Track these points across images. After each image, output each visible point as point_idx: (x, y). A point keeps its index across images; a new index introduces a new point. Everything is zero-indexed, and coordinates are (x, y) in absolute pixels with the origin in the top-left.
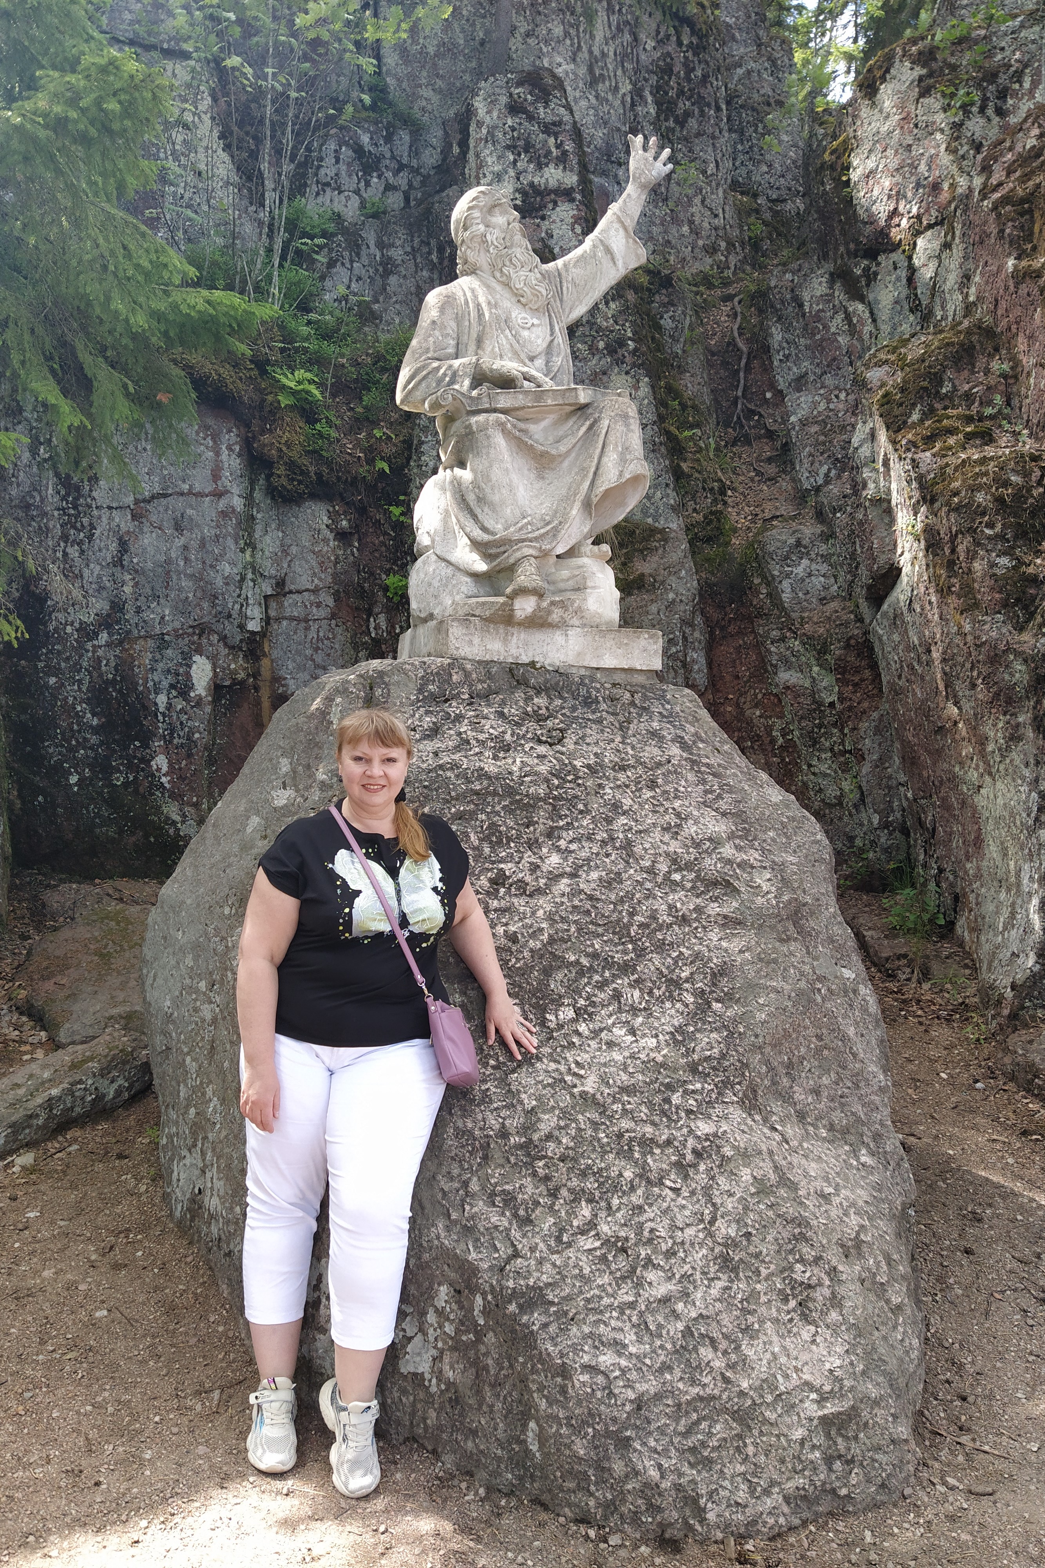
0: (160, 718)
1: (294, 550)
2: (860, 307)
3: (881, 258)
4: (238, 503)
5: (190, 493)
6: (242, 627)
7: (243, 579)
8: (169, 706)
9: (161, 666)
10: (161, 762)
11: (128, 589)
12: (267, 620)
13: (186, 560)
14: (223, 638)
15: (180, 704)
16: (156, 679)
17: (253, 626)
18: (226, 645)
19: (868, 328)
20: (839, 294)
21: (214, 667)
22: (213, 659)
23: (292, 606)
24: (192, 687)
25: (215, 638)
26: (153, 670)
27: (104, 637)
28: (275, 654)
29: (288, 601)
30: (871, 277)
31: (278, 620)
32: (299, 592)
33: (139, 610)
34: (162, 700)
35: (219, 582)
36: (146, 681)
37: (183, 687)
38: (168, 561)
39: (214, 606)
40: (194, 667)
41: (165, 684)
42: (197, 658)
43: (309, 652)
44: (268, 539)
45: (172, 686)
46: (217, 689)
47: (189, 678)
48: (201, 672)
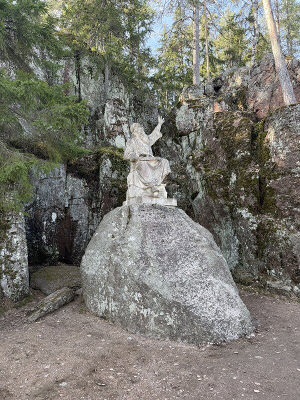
0: (44, 227)
1: (75, 190)
2: (179, 146)
3: (183, 137)
4: (64, 180)
6: (64, 206)
7: (65, 196)
8: (47, 224)
9: (45, 215)
10: (44, 237)
11: (38, 198)
12: (69, 205)
13: (52, 192)
14: (59, 209)
15: (49, 224)
16: (44, 218)
17: (67, 206)
18: (60, 210)
19: (181, 150)
20: (174, 143)
21: (57, 215)
22: (57, 213)
23: (75, 201)
24: (52, 220)
25: (57, 209)
26: (43, 216)
27: (32, 209)
28: (70, 212)
30: (181, 141)
31: (71, 204)
32: (76, 198)
33: (40, 203)
34: (45, 223)
35: (59, 196)
36: (41, 218)
37: (50, 219)
38: (48, 192)
39: (58, 202)
41: (46, 219)
42: (53, 213)
43: (78, 211)
44: (70, 187)
45: (47, 220)
46: (57, 219)
47: (51, 217)
48: (54, 216)
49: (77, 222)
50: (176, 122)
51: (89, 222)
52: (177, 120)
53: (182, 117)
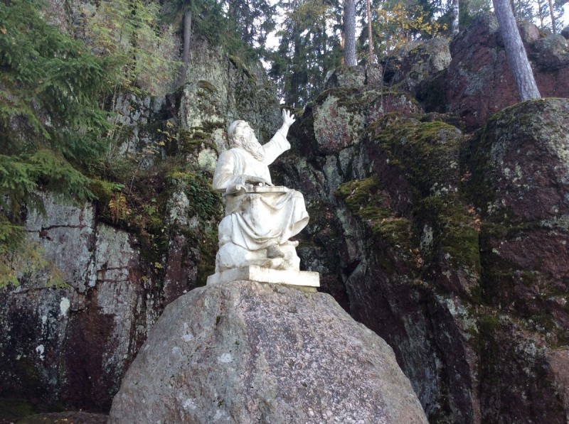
0: (43, 327)
1: (112, 251)
2: (320, 172)
3: (327, 157)
4: (90, 230)
5: (68, 226)
6: (86, 284)
7: (89, 263)
8: (48, 321)
9: (45, 302)
10: (41, 348)
12: (98, 281)
13: (64, 254)
14: (77, 289)
15: (53, 320)
16: (43, 308)
17: (91, 284)
18: (78, 293)
19: (323, 179)
20: (311, 167)
21: (71, 302)
22: (71, 299)
23: (109, 275)
24: (60, 312)
25: (73, 289)
26: (41, 304)
27: (19, 289)
28: (98, 297)
29: (107, 273)
31: (102, 282)
32: (112, 269)
33: (38, 277)
34: (44, 319)
35: (78, 264)
36: (37, 309)
37: (55, 313)
38: (55, 255)
39: (74, 274)
40: (62, 303)
41: (47, 310)
42: (63, 299)
43: (115, 295)
44: (101, 246)
45: (50, 312)
46: (70, 312)
47: (59, 308)
48: (65, 305)
49: (111, 317)
50: (315, 129)
51: (137, 317)
52: (317, 125)
53: (326, 121)
